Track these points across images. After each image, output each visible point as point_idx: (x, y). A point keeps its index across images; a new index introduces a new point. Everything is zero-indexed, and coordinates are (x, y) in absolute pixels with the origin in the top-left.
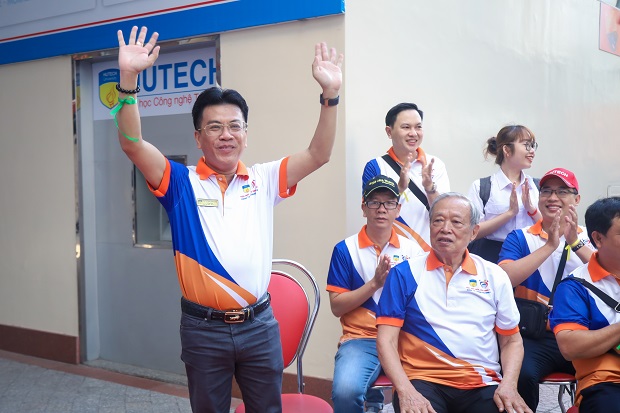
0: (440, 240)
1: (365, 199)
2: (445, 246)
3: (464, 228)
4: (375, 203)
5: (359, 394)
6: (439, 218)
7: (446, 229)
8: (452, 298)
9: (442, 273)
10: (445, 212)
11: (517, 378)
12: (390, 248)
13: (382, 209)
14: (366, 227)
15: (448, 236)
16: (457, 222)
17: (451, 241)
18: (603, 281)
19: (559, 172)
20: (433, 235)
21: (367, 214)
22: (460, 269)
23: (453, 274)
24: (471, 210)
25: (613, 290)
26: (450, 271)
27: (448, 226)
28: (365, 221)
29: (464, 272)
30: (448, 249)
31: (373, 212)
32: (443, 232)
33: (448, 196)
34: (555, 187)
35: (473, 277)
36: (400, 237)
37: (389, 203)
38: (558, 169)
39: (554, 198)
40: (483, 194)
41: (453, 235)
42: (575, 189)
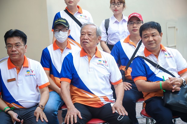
0: (84, 42)
3: (93, 37)
5: (55, 111)
7: (86, 38)
8: (91, 68)
9: (87, 58)
10: (85, 31)
11: (122, 99)
12: (67, 49)
14: (56, 41)
15: (86, 41)
16: (90, 35)
18: (149, 56)
19: (135, 14)
20: (81, 41)
22: (95, 56)
23: (91, 58)
24: (97, 30)
25: (154, 60)
26: (90, 57)
27: (86, 36)
29: (96, 57)
30: (87, 46)
32: (84, 39)
33: (87, 24)
34: (135, 21)
35: (100, 59)
36: (71, 45)
38: (135, 13)
39: (135, 25)
40: (106, 26)
41: (88, 40)
42: (142, 21)
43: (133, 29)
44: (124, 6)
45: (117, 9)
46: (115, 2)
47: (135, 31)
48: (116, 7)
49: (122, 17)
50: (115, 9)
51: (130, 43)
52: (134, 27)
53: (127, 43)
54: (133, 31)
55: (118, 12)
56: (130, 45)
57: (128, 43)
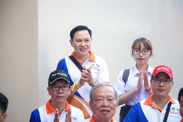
0: (103, 111)
1: (49, 85)
2: (106, 114)
4: (56, 87)
6: (100, 98)
7: (106, 104)
10: (103, 94)
13: (61, 91)
14: (50, 101)
15: (107, 108)
16: (110, 100)
17: (108, 111)
19: (164, 68)
21: (51, 93)
28: (50, 97)
30: (107, 116)
31: (55, 93)
32: (104, 106)
34: (162, 78)
37: (65, 87)
38: (163, 66)
39: (162, 84)
40: (124, 78)
41: (109, 107)
42: (172, 79)
43: (159, 88)
44: (151, 54)
45: (143, 58)
46: (140, 48)
47: (161, 92)
48: (141, 54)
49: (147, 69)
50: (139, 58)
51: (153, 106)
52: (160, 86)
53: (149, 106)
54: (158, 91)
55: (143, 62)
56: (153, 108)
57: (151, 105)
